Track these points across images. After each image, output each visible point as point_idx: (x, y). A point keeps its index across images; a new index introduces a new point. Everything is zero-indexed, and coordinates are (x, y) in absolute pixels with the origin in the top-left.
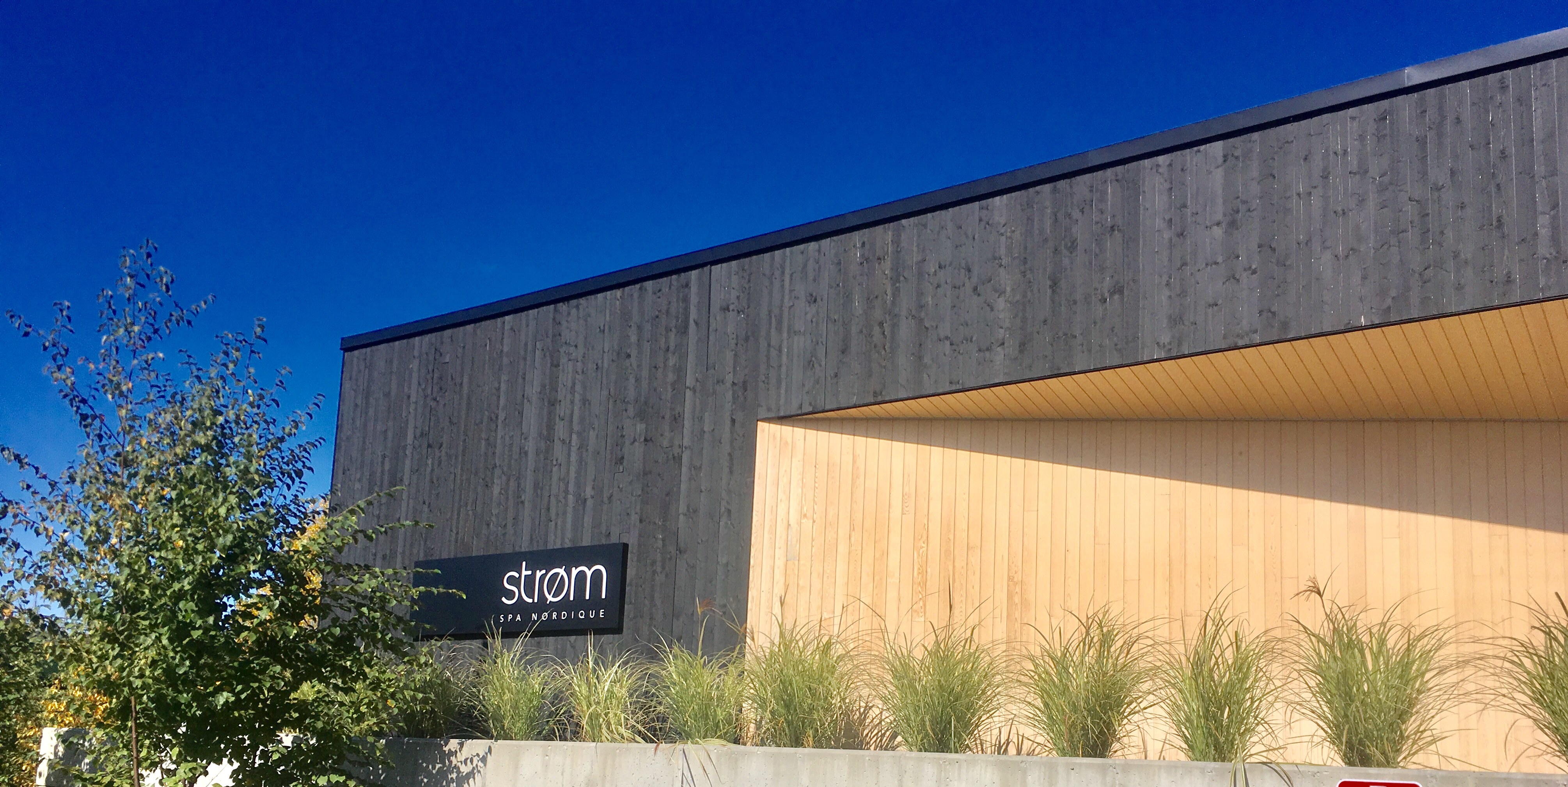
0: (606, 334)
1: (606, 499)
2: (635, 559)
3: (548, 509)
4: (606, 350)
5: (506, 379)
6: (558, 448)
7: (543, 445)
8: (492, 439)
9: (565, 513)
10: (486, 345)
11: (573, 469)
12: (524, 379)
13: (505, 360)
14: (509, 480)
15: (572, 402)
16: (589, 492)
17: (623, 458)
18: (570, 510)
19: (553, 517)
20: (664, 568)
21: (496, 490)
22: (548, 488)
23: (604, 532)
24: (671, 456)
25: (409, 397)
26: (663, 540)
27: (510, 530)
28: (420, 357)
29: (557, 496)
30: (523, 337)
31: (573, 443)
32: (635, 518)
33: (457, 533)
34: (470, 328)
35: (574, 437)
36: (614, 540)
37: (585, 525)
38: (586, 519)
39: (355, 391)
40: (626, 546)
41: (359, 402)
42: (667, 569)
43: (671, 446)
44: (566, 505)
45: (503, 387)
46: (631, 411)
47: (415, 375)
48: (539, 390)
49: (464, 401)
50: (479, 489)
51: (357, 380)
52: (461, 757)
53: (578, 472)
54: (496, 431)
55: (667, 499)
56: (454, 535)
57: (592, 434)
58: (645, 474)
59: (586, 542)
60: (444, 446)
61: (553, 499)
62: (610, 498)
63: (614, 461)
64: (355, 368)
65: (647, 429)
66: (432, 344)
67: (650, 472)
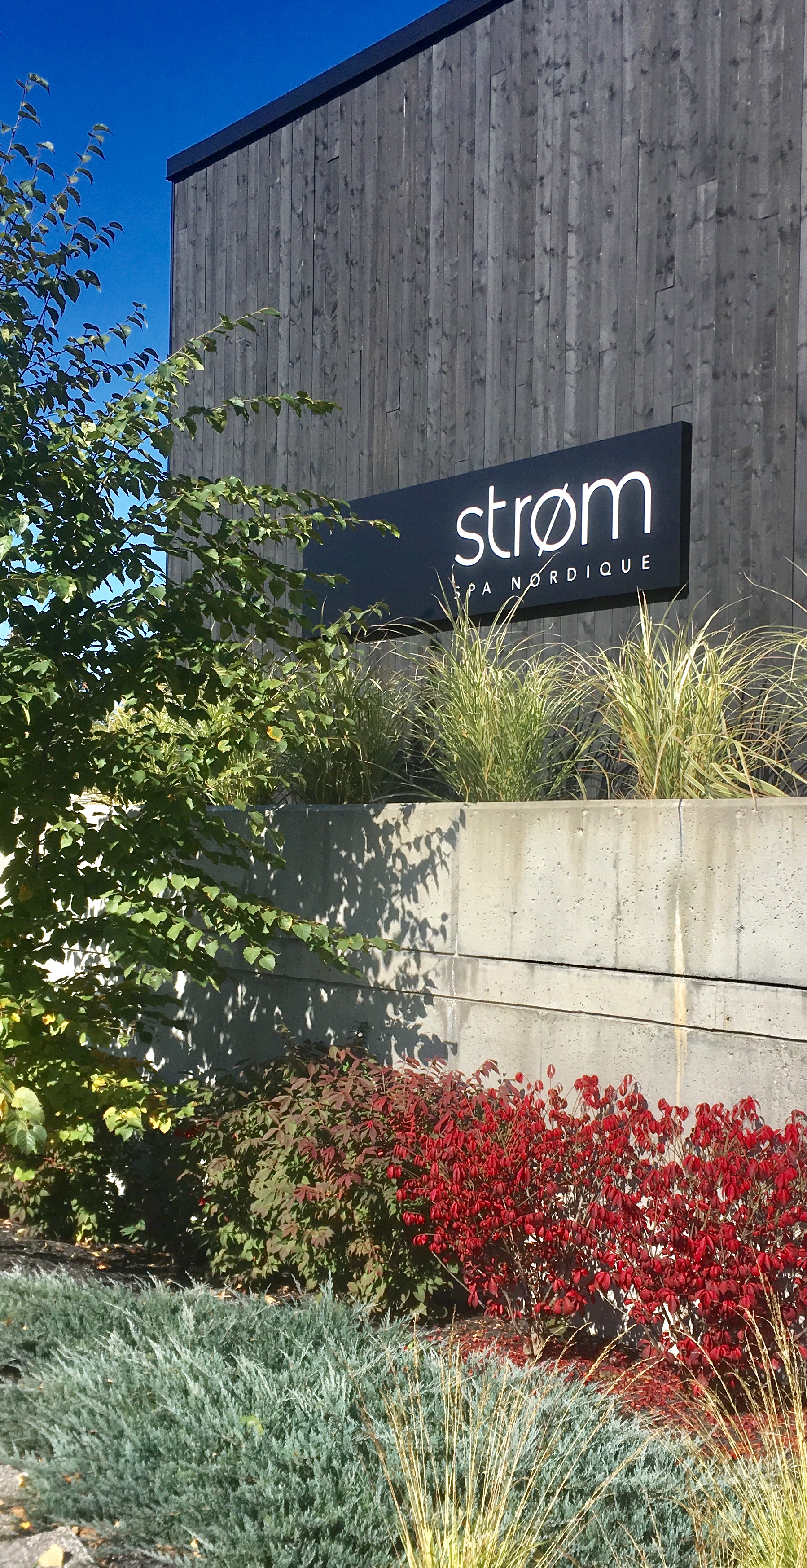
0: (626, 25)
1: (640, 346)
2: (707, 449)
3: (530, 385)
4: (628, 54)
5: (440, 161)
6: (543, 267)
7: (513, 267)
8: (420, 277)
9: (562, 385)
10: (401, 110)
11: (572, 302)
12: (472, 152)
13: (437, 127)
14: (455, 345)
15: (565, 173)
16: (606, 337)
17: (672, 259)
18: (571, 379)
19: (540, 398)
20: (768, 461)
21: (433, 366)
22: (525, 345)
23: (640, 410)
24: (775, 233)
25: (278, 233)
26: (766, 405)
27: (462, 435)
28: (291, 160)
29: (545, 358)
30: (466, 77)
31: (572, 250)
32: (701, 371)
33: (371, 455)
34: (372, 84)
35: (572, 238)
36: (661, 419)
37: (602, 402)
38: (603, 391)
39: (194, 244)
40: (687, 428)
41: (201, 261)
42: (776, 460)
43: (776, 214)
44: (564, 371)
45: (435, 176)
46: (684, 162)
47: (285, 196)
48: (500, 168)
49: (370, 220)
50: (404, 373)
51: (195, 225)
52: (408, 834)
53: (583, 306)
54: (427, 259)
55: (771, 320)
56: (365, 459)
57: (607, 229)
58: (721, 281)
59: (606, 430)
60: (339, 307)
61: (538, 364)
62: (649, 341)
63: (654, 271)
64: (192, 205)
65: (720, 191)
66: (310, 131)
67: (732, 276)
